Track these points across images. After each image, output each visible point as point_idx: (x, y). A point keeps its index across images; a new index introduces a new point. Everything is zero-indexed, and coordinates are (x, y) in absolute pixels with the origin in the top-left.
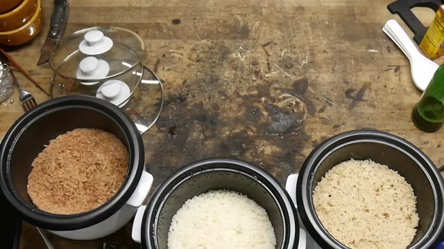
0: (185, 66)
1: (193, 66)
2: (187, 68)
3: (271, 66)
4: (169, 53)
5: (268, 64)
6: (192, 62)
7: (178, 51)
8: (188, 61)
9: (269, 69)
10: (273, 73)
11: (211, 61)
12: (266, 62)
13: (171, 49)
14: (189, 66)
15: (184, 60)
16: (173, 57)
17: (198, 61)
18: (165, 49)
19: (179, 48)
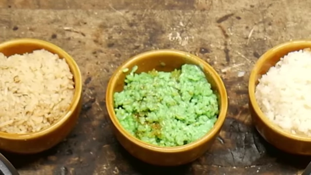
0: (88, 54)
1: (101, 54)
2: (92, 57)
3: (230, 53)
4: (63, 32)
5: (226, 51)
6: (99, 47)
7: (78, 29)
8: (94, 46)
9: (228, 59)
10: (235, 66)
11: (132, 46)
12: (223, 47)
13: (66, 24)
14: (94, 53)
15: (87, 43)
16: (69, 39)
17: (110, 45)
18: (56, 26)
19: (78, 24)
